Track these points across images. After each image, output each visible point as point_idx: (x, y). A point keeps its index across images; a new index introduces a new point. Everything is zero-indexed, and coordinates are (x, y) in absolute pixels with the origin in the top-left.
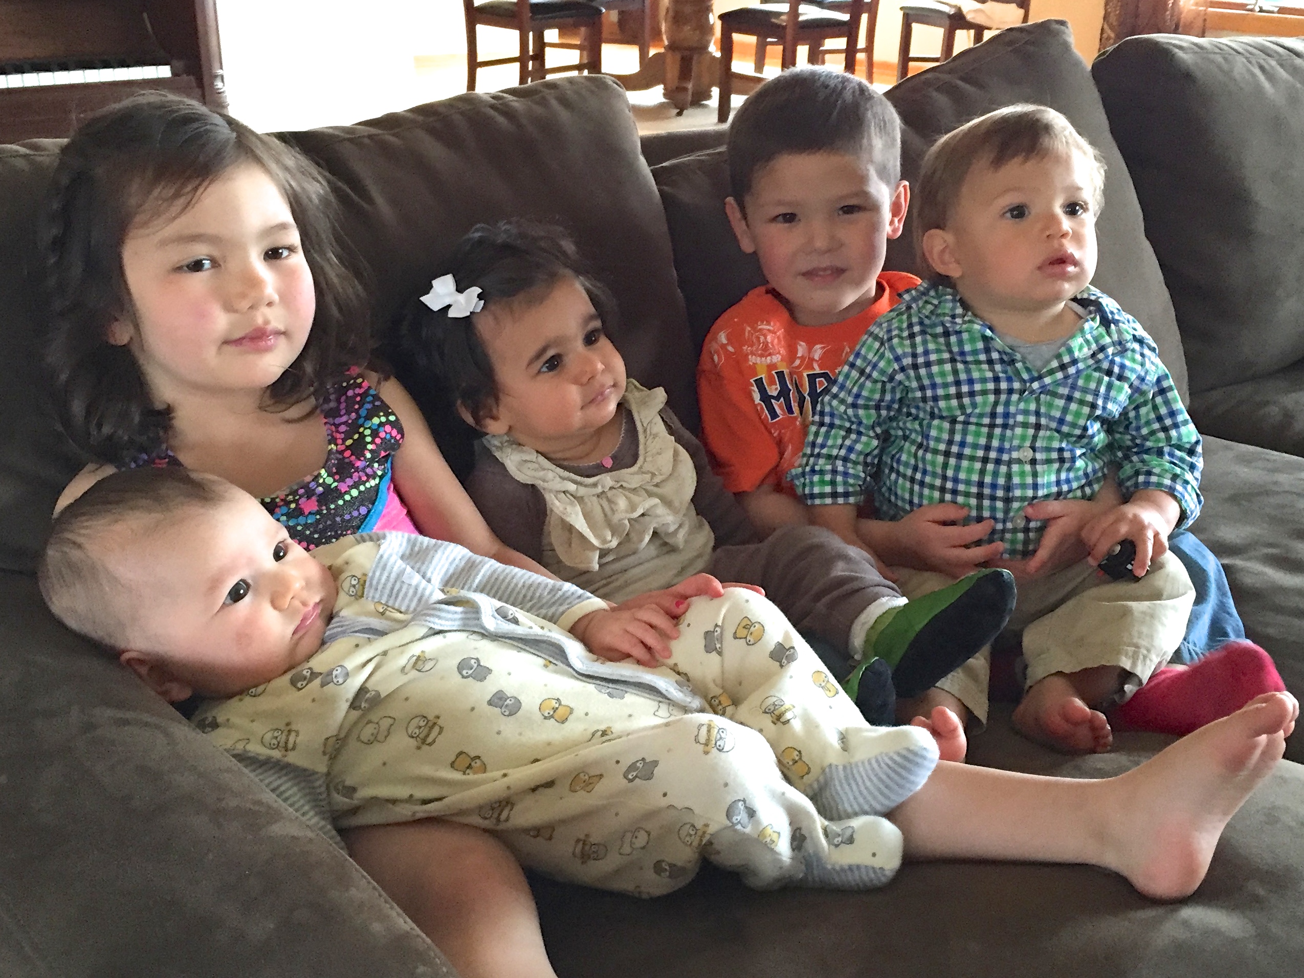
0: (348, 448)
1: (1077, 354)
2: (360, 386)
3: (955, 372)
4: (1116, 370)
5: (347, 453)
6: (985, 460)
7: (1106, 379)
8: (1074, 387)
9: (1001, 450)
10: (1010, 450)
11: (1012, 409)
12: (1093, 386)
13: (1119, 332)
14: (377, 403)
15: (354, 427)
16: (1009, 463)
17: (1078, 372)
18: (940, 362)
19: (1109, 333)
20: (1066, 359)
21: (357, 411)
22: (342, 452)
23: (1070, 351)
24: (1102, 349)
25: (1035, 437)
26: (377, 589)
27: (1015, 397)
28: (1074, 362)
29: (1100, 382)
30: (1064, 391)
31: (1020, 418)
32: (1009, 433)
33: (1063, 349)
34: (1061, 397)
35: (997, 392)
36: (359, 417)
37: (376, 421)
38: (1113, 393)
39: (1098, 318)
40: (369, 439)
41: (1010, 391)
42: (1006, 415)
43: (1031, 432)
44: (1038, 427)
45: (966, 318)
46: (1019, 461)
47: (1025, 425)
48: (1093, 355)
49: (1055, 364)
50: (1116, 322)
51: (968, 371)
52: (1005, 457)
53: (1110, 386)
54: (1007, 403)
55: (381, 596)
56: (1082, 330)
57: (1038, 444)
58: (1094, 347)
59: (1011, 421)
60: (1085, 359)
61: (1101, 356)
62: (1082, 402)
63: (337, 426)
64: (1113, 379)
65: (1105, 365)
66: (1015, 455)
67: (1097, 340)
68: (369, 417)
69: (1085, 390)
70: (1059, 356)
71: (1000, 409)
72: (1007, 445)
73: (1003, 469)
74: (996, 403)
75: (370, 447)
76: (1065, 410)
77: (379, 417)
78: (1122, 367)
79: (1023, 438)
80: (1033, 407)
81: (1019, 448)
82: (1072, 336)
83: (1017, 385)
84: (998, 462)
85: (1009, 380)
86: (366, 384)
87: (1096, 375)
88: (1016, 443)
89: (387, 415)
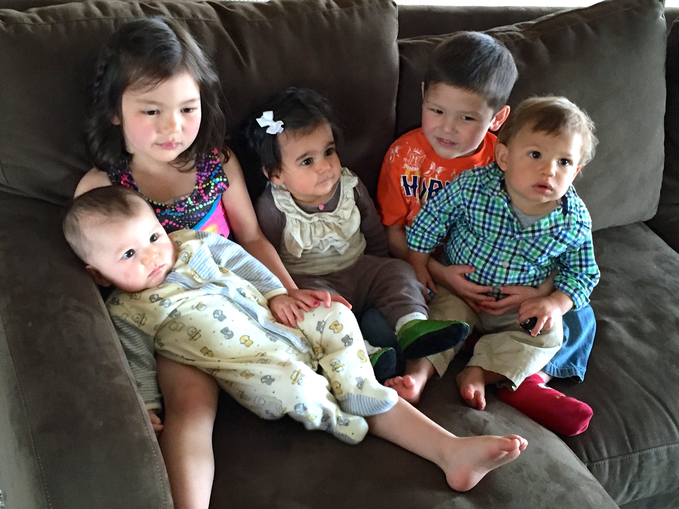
0: (203, 189)
1: (542, 227)
2: (216, 160)
3: (484, 217)
4: (561, 237)
5: (202, 191)
6: (487, 261)
7: (554, 241)
8: (537, 241)
9: (495, 259)
10: (499, 261)
11: (505, 243)
12: (546, 243)
13: (570, 219)
14: (221, 171)
15: (208, 179)
16: (497, 266)
17: (540, 235)
18: (480, 210)
19: (564, 218)
20: (536, 228)
21: (211, 172)
22: (199, 190)
23: (539, 225)
24: (557, 226)
25: (512, 258)
26: (194, 264)
27: (507, 238)
28: (540, 230)
29: (550, 241)
30: (532, 241)
31: (507, 248)
32: (500, 253)
33: (536, 223)
34: (529, 243)
35: (500, 233)
36: (211, 175)
37: (218, 180)
38: (555, 248)
39: (562, 210)
40: (212, 187)
41: (506, 235)
42: (501, 245)
43: (510, 256)
44: (514, 254)
45: (500, 194)
46: (502, 267)
47: (508, 252)
48: (551, 229)
49: (530, 229)
50: (570, 213)
51: (490, 219)
52: (496, 262)
53: (555, 244)
54: (503, 240)
55: (195, 267)
56: (549, 216)
57: (513, 261)
58: (553, 224)
59: (503, 248)
60: (546, 230)
61: (554, 230)
62: (538, 249)
63: (201, 176)
64: (558, 241)
65: (556, 234)
66: (501, 264)
67: (556, 221)
68: (215, 177)
69: (541, 244)
70: (533, 226)
71: (499, 241)
72: (498, 257)
73: (494, 268)
74: (498, 238)
75: (212, 191)
76: (530, 250)
77: (219, 178)
78: (565, 236)
79: (506, 257)
80: (514, 245)
81: (503, 261)
82: (544, 218)
83: (510, 233)
84: (492, 264)
85: (507, 230)
86: (218, 160)
87: (549, 238)
88: (502, 258)
89: (223, 178)
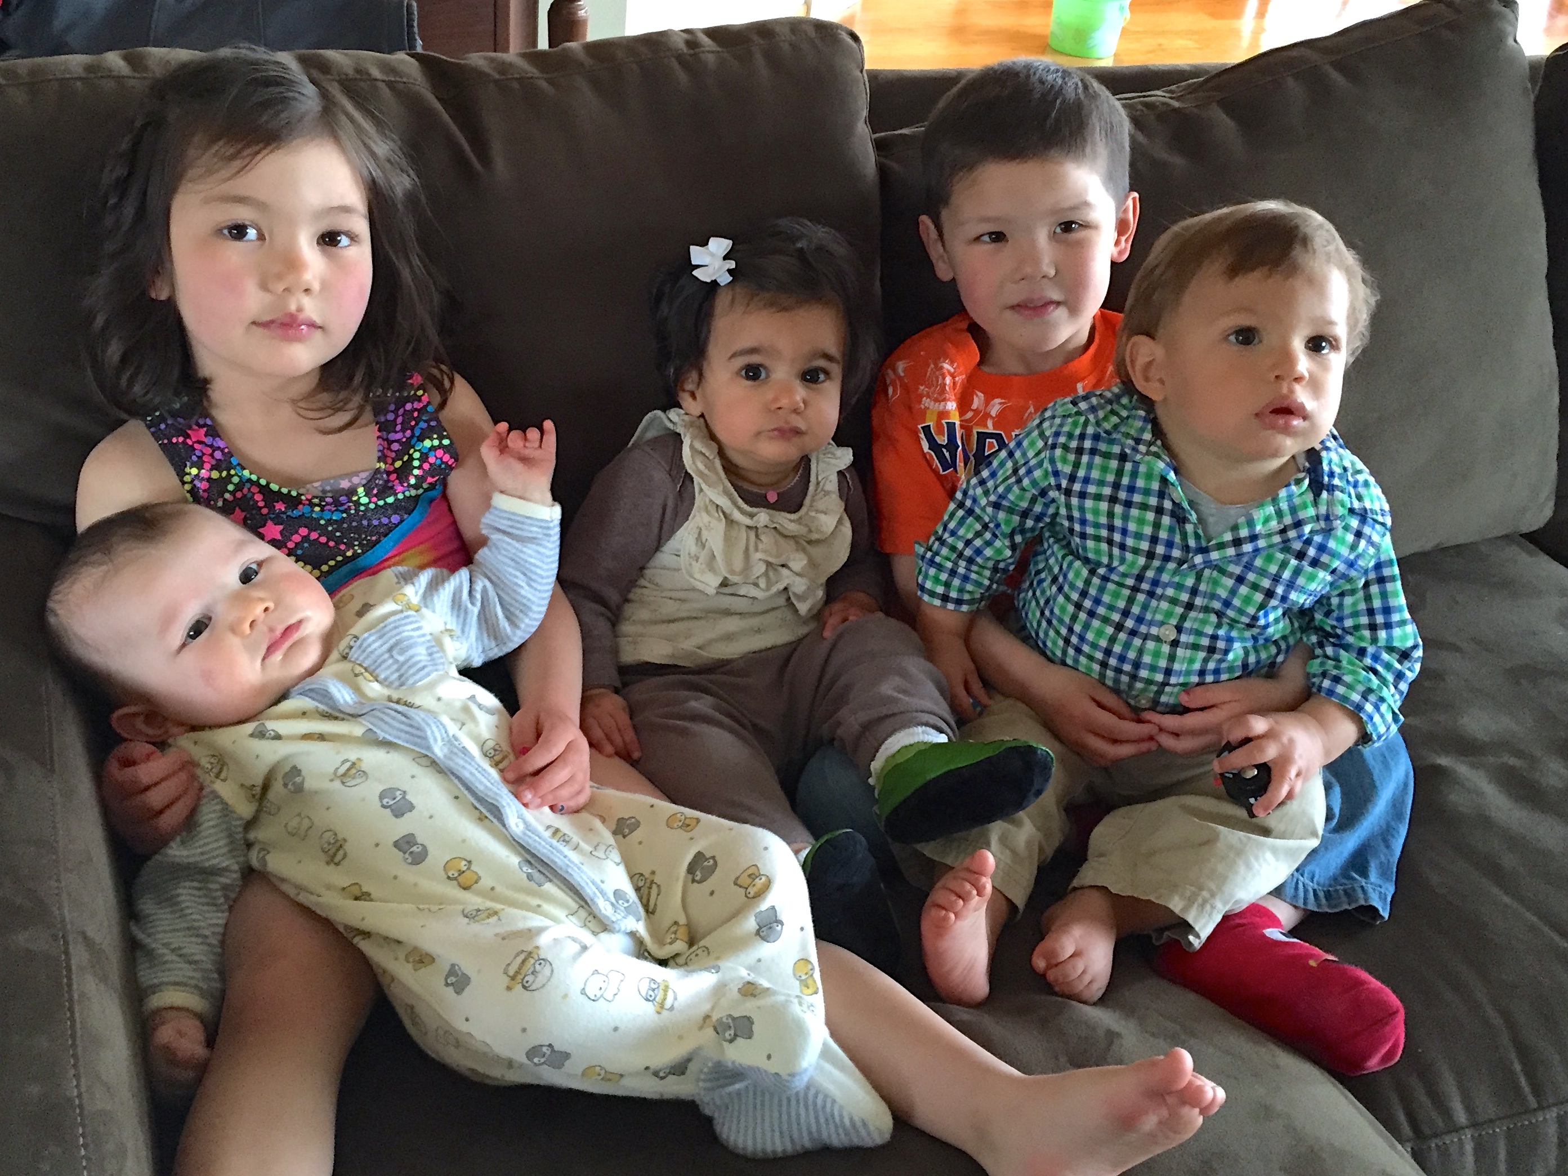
0: (396, 469)
1: (1259, 528)
3: (1111, 514)
4: (1312, 552)
5: (393, 476)
6: (1119, 627)
9: (1140, 620)
13: (1330, 503)
14: (434, 424)
15: (407, 446)
16: (1146, 638)
18: (1098, 497)
19: (1315, 503)
22: (388, 474)
24: (1298, 524)
26: (364, 651)
38: (1300, 581)
39: (1307, 481)
43: (1179, 611)
44: (1189, 606)
50: (1331, 489)
51: (1126, 518)
55: (365, 659)
56: (1275, 498)
62: (1255, 587)
64: (1305, 563)
67: (1293, 510)
72: (1148, 616)
78: (1322, 549)
81: (1162, 624)
82: (1261, 505)
83: (1176, 553)
85: (1170, 544)
86: (425, 399)
